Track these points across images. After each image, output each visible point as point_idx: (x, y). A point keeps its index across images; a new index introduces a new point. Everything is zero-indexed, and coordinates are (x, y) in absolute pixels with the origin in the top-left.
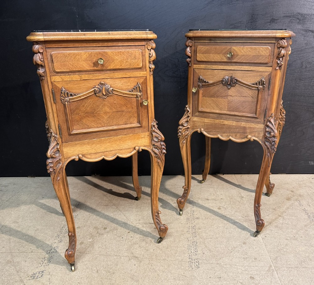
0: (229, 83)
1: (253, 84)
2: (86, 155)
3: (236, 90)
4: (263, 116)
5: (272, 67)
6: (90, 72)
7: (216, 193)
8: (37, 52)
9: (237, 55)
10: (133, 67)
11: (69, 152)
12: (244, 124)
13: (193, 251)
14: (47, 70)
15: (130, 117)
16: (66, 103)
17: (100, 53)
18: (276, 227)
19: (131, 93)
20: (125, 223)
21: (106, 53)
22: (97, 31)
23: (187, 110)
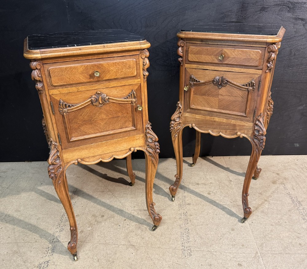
0: (220, 84)
1: (243, 85)
2: (85, 159)
3: (227, 89)
4: (252, 115)
5: (262, 69)
6: (86, 84)
7: (205, 177)
8: (35, 68)
9: (229, 57)
10: (128, 76)
11: (68, 157)
12: (233, 122)
13: (185, 239)
14: (45, 85)
15: (125, 122)
16: (65, 114)
17: (95, 65)
18: (262, 212)
19: (126, 100)
20: (121, 210)
21: (102, 65)
22: (92, 44)
23: (179, 106)
